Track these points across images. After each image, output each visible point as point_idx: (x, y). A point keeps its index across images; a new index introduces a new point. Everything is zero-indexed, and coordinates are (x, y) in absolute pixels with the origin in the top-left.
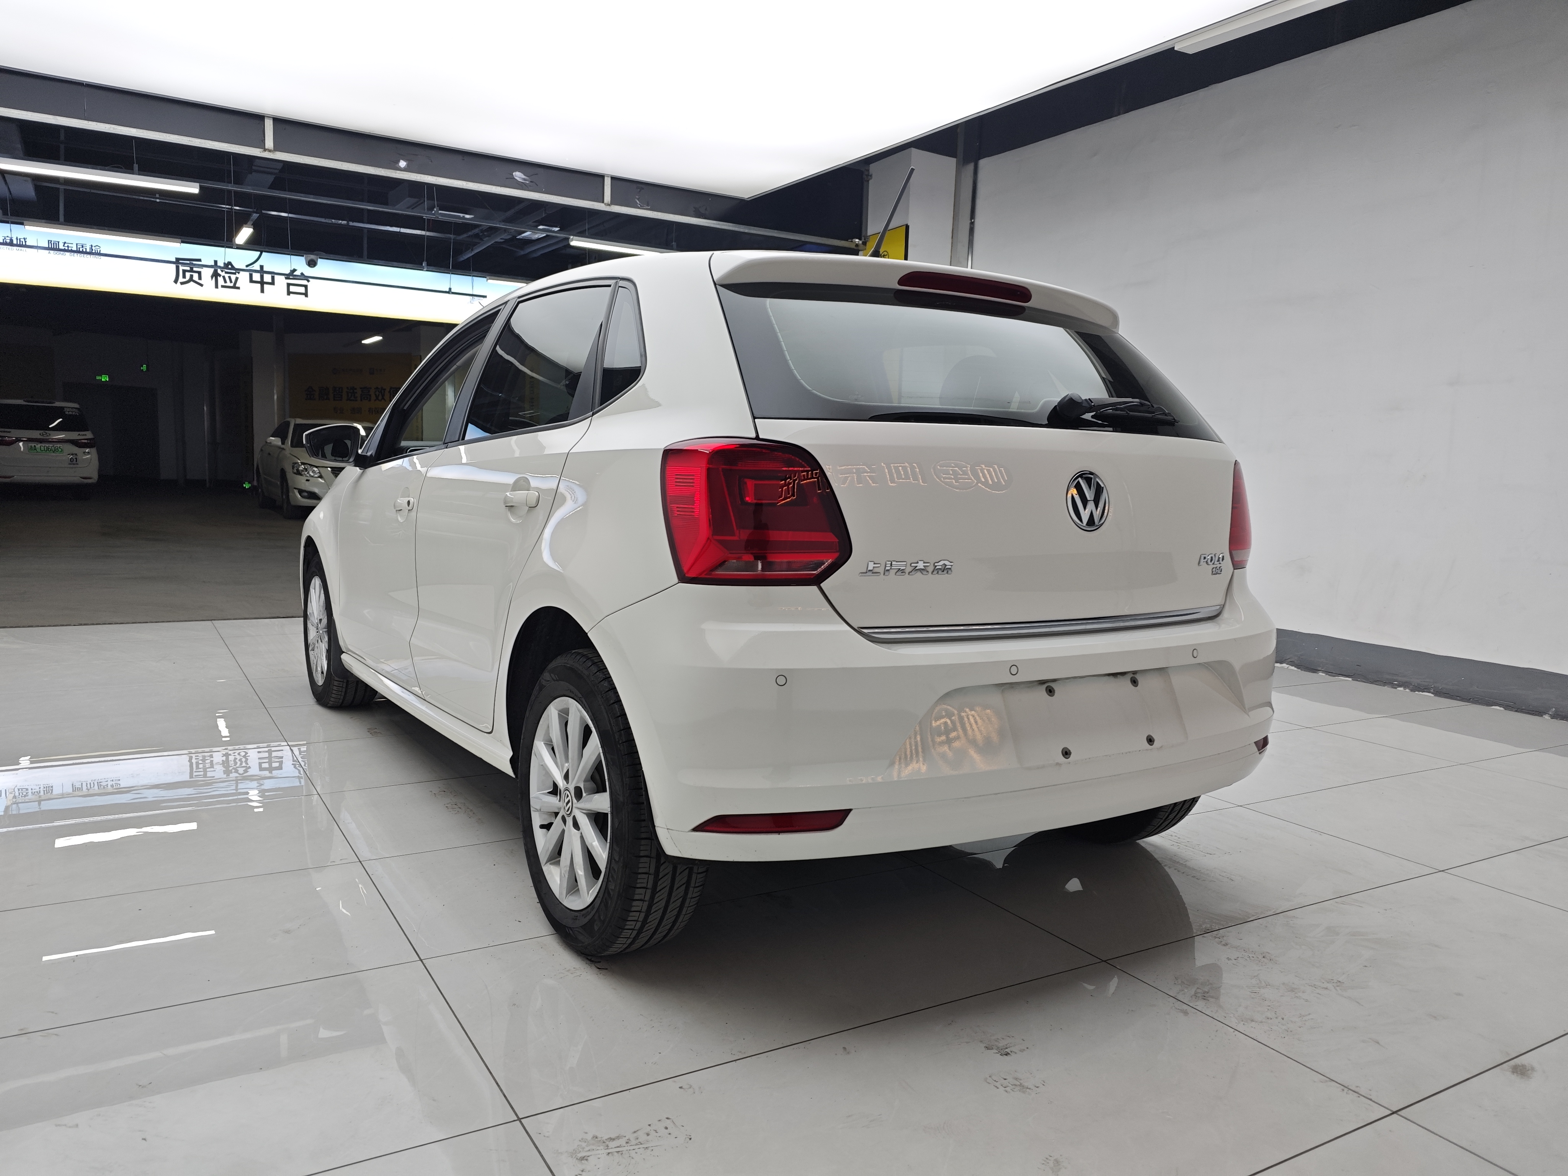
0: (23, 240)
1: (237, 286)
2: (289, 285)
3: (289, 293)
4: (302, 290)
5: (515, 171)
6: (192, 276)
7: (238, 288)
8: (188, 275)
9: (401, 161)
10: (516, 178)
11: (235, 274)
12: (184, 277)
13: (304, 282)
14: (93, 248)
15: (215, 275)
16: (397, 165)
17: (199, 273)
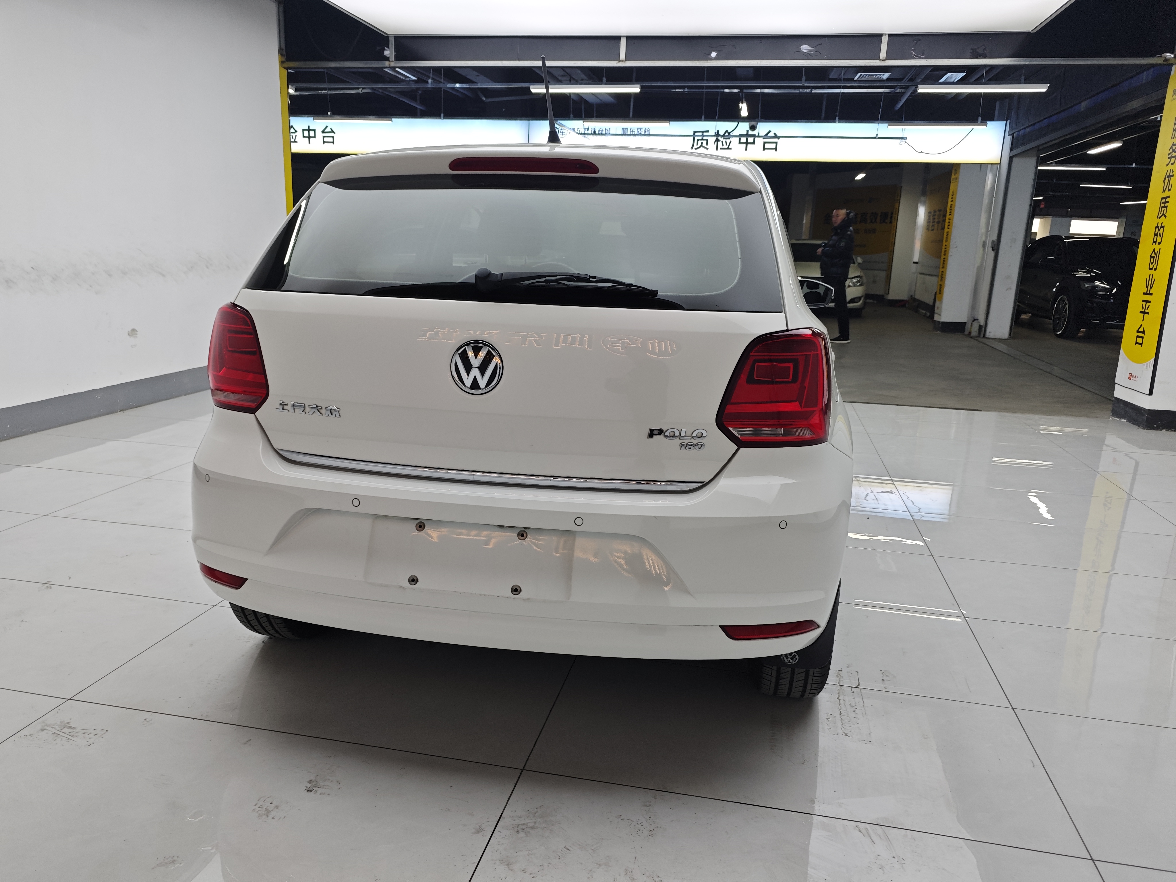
0: (608, 130)
1: (730, 147)
2: (765, 143)
3: (764, 149)
4: (774, 146)
5: (803, 45)
6: (702, 143)
7: (731, 149)
8: (700, 142)
9: (713, 52)
10: (804, 50)
11: (729, 138)
12: (697, 144)
13: (775, 140)
14: (646, 130)
15: (717, 141)
16: (709, 57)
17: (707, 140)
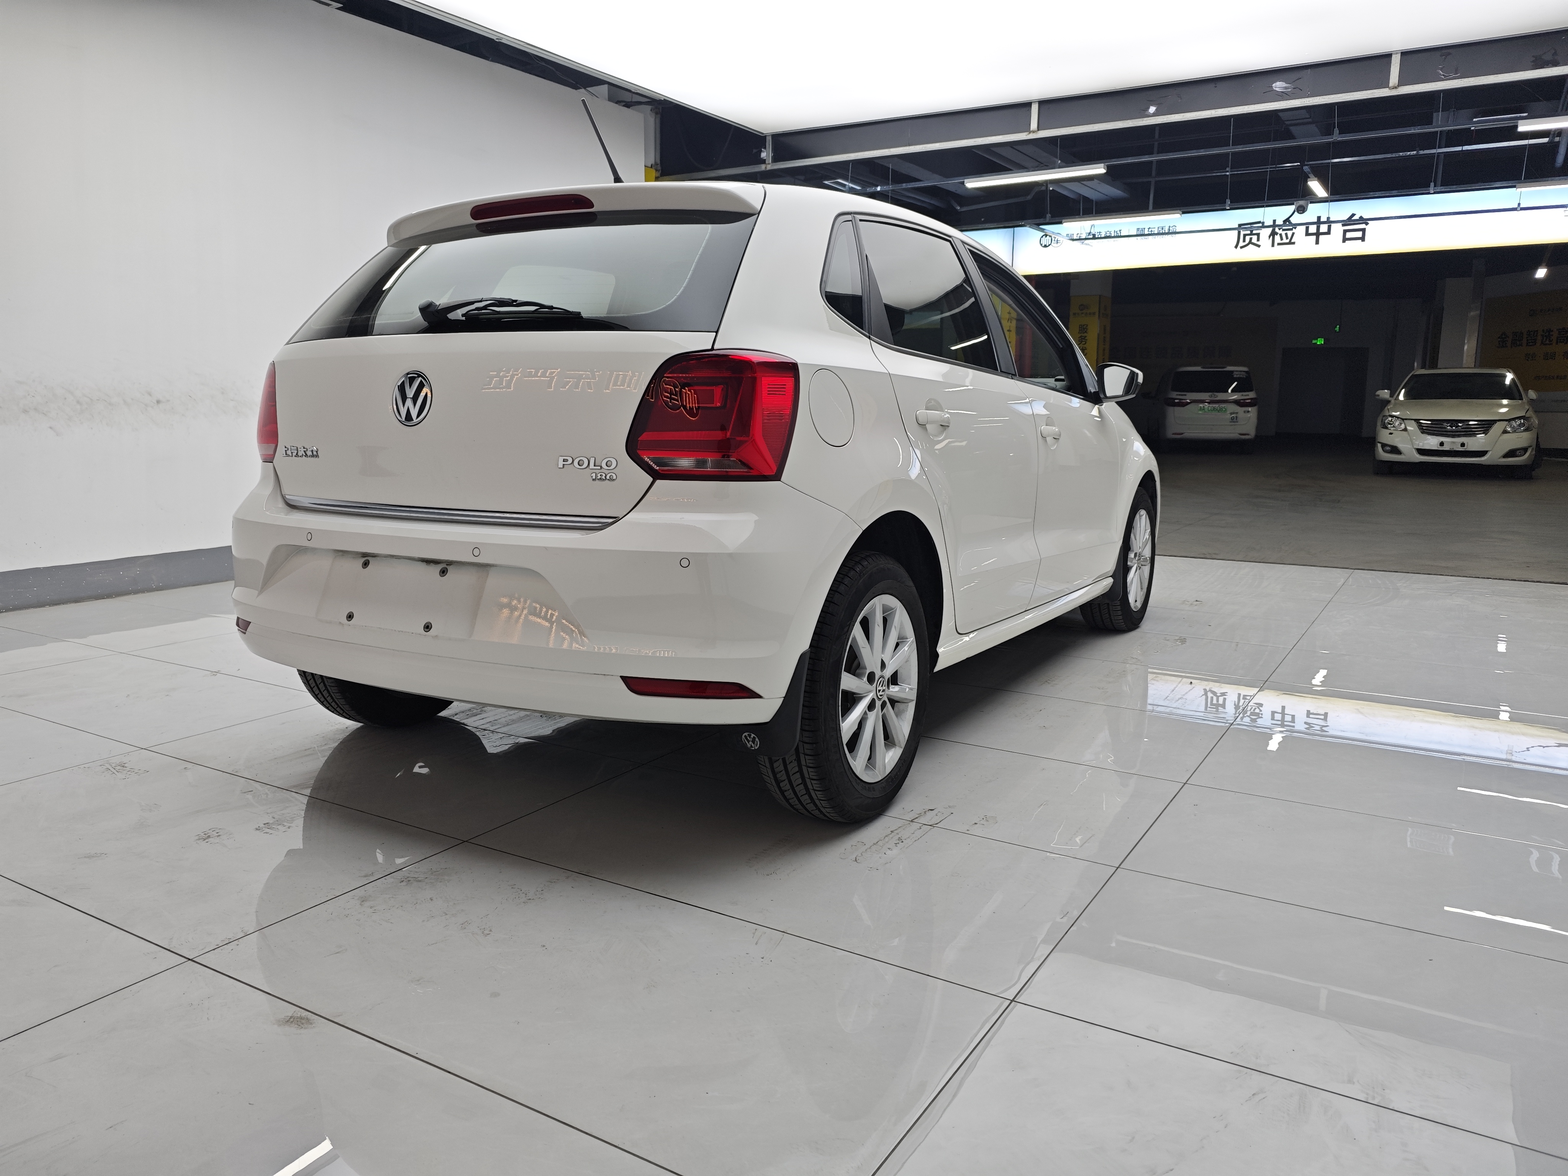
0: (1119, 232)
1: (1292, 241)
2: (1345, 232)
3: (1345, 239)
4: (1359, 234)
5: (1275, 82)
6: (1251, 239)
7: (1294, 243)
8: (1248, 238)
9: (1151, 107)
10: (1277, 89)
11: (1291, 229)
12: (1244, 241)
13: (1362, 226)
14: (1171, 228)
15: (1273, 234)
16: (1146, 113)
17: (1258, 235)
